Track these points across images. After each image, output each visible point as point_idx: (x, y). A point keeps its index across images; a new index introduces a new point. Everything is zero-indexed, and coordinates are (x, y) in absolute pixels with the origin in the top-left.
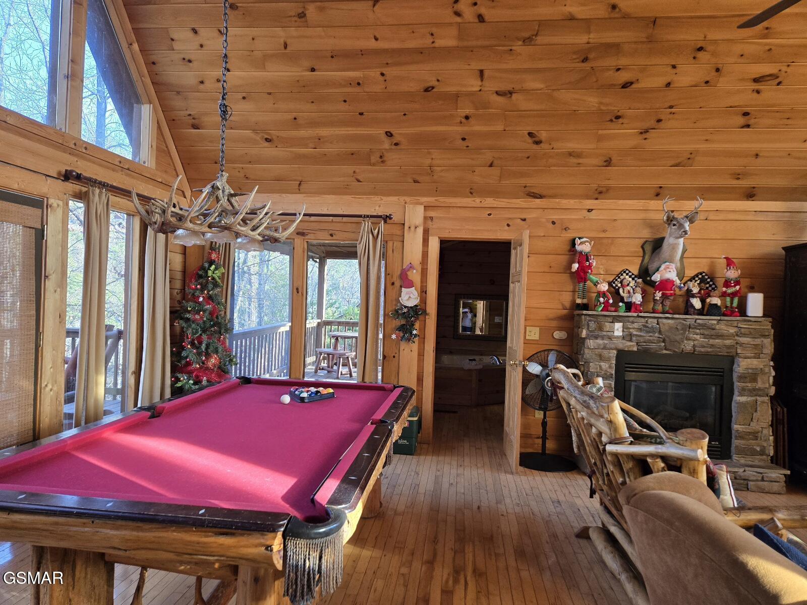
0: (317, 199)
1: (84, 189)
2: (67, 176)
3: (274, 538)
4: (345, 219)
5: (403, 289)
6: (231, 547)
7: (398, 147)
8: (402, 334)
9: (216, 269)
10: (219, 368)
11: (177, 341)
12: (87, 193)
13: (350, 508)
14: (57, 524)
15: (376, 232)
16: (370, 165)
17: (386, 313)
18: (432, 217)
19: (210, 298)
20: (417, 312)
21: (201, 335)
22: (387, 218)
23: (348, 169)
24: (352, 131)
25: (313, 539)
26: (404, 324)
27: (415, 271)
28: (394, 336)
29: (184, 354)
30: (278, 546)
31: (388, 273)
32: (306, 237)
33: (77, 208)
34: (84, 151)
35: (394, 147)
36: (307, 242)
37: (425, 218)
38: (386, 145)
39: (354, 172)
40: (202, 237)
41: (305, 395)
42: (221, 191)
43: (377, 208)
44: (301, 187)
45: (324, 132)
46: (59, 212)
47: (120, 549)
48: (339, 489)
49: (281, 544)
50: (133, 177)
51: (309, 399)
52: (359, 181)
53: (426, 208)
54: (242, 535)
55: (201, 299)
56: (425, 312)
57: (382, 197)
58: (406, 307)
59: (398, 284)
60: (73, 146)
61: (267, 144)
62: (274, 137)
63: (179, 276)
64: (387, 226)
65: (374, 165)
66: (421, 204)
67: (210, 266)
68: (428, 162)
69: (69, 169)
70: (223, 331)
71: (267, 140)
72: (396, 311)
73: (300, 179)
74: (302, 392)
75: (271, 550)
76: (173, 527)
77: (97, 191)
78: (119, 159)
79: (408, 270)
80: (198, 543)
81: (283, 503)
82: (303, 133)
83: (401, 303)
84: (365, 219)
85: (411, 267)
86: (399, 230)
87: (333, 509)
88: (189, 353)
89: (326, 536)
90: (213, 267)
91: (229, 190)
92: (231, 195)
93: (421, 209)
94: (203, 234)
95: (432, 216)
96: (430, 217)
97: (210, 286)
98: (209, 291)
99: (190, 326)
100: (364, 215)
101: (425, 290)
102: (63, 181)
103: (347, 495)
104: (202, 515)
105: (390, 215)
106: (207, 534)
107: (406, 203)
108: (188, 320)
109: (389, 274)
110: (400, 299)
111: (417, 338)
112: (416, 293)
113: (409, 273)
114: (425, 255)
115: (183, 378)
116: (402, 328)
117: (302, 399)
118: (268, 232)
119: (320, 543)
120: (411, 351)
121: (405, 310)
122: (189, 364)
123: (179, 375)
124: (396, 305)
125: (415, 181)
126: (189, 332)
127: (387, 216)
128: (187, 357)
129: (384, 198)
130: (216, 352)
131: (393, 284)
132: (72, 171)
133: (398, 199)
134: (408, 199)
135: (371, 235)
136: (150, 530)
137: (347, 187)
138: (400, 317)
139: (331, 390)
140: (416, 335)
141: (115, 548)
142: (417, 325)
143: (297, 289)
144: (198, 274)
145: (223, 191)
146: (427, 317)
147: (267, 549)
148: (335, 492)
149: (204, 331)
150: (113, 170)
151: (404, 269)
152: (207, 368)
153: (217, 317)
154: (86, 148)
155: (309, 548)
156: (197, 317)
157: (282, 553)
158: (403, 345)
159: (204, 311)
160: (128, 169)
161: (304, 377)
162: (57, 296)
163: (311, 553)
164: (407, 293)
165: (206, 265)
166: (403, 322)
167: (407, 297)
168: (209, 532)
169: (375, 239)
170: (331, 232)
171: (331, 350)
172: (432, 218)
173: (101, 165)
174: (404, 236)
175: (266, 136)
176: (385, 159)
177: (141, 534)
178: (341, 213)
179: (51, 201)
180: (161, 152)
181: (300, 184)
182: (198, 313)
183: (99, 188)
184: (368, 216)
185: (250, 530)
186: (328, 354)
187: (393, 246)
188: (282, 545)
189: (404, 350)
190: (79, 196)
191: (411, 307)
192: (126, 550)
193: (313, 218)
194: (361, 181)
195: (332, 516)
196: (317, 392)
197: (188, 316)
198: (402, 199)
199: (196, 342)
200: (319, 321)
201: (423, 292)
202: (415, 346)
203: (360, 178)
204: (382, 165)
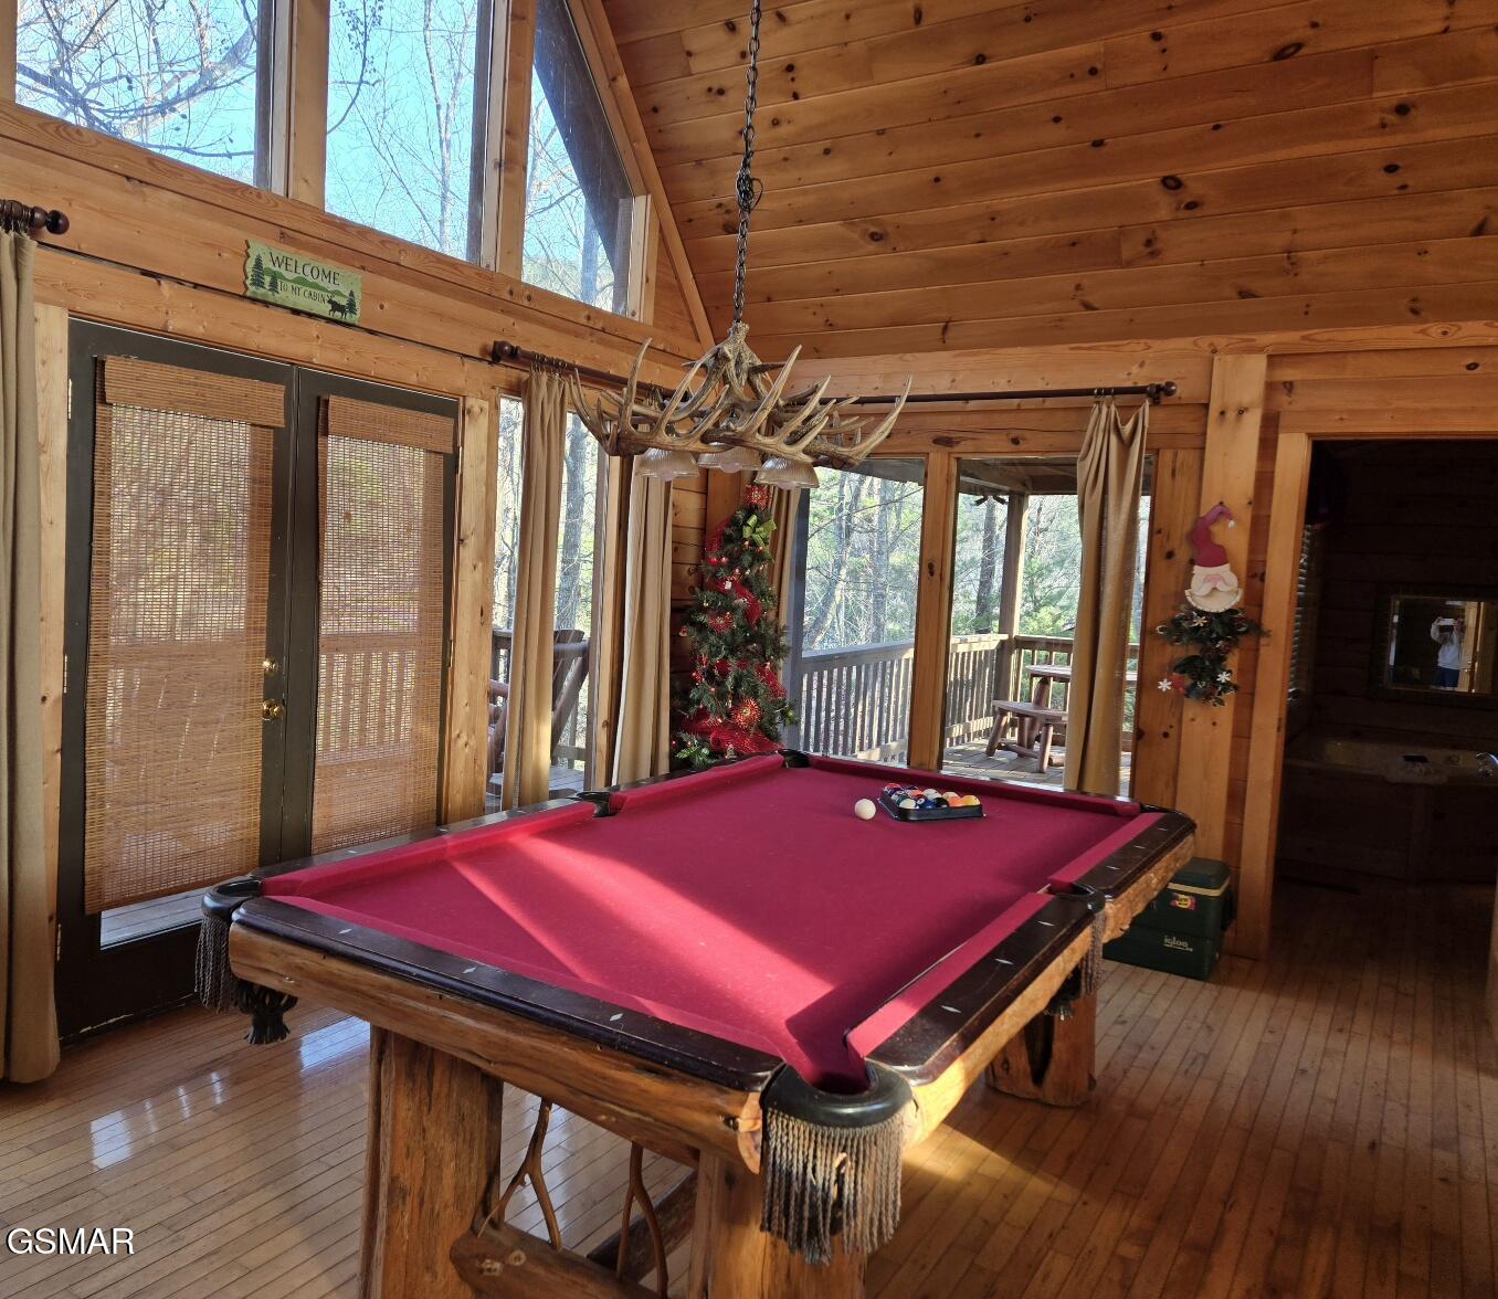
0: (985, 357)
1: (525, 376)
2: (498, 354)
3: (742, 1104)
4: (1050, 402)
5: (1197, 569)
6: (663, 1100)
7: (1197, 212)
8: (1188, 682)
9: (760, 523)
10: (760, 727)
12: (528, 383)
13: (920, 1076)
15: (1128, 428)
16: (1120, 264)
17: (1149, 626)
18: (1291, 383)
19: (746, 584)
20: (1237, 627)
21: (726, 658)
22: (1158, 394)
23: (1063, 281)
24: (1073, 189)
25: (822, 1124)
26: (1195, 657)
27: (1232, 523)
28: (1165, 685)
29: (694, 694)
30: (750, 1123)
31: (1156, 527)
32: (956, 449)
33: (512, 409)
34: (527, 303)
35: (1184, 214)
36: (958, 459)
37: (1270, 387)
38: (1164, 213)
39: (1078, 287)
40: (693, 461)
41: (909, 804)
42: (732, 363)
43: (1135, 369)
44: (951, 334)
45: (1006, 200)
46: (484, 421)
47: (481, 1057)
48: (908, 1029)
49: (757, 1118)
50: (611, 346)
51: (918, 816)
52: (1088, 307)
53: (1274, 360)
54: (684, 1082)
55: (728, 585)
56: (1257, 629)
57: (1149, 341)
58: (1201, 613)
59: (1183, 554)
60: (508, 297)
61: (873, 246)
62: (890, 229)
63: (692, 538)
64: (1161, 413)
65: (1129, 264)
66: (1260, 350)
67: (749, 516)
68: (1280, 239)
69: (497, 340)
70: (769, 652)
71: (875, 237)
72: (1176, 623)
73: (945, 315)
74: (905, 797)
75: (736, 1127)
76: (563, 1035)
77: (544, 377)
78: (587, 313)
79: (1215, 521)
80: (604, 1078)
81: (786, 1033)
82: (955, 210)
83: (1189, 604)
84: (1101, 399)
85: (1221, 513)
86: (1193, 421)
87: (879, 1070)
88: (704, 693)
89: (854, 1126)
90: (753, 519)
91: (751, 359)
92: (755, 370)
93: (1257, 366)
94: (696, 455)
95: (1289, 379)
96: (1285, 383)
97: (747, 558)
98: (743, 569)
99: (705, 639)
100: (1100, 390)
101: (1259, 572)
102: (490, 363)
103: (922, 1045)
104: (615, 1024)
105: (1169, 384)
106: (621, 1063)
107: (1214, 351)
108: (702, 627)
109: (1159, 532)
110: (1187, 592)
111: (1231, 693)
112: (1233, 580)
113: (1215, 529)
114: (1264, 481)
115: (692, 741)
116: (1187, 666)
117: (904, 813)
118: (825, 446)
119: (840, 1138)
120: (1214, 724)
121: (1200, 622)
122: (702, 714)
123: (684, 736)
124: (1176, 609)
125: (1244, 294)
126: (705, 651)
127: (1159, 388)
128: (699, 701)
129: (1157, 344)
130: (754, 694)
131: (1170, 555)
132: (503, 344)
133: (1195, 344)
134: (1221, 341)
135: (1114, 439)
137: (1059, 324)
138: (1185, 639)
139: (974, 801)
140: (1227, 686)
141: (475, 1054)
142: (1233, 660)
143: (931, 566)
144: (724, 534)
145: (738, 363)
146: (1263, 641)
147: (727, 1122)
148: (896, 1034)
149: (732, 650)
150: (577, 335)
151: (1203, 518)
152: (736, 727)
153: (759, 624)
154: (530, 299)
155: (816, 1143)
156: (720, 621)
157: (759, 1138)
158: (1192, 709)
159: (734, 610)
160: (603, 330)
161: (940, 765)
162: (478, 576)
163: (819, 1153)
164: (1206, 580)
165: (741, 515)
166: (1194, 651)
167: (1206, 589)
168: (625, 1061)
169: (1126, 445)
170: (1014, 434)
171: (1029, 707)
172: (1289, 387)
173: (553, 327)
174: (1205, 434)
175: (873, 229)
176: (1158, 246)
178: (1040, 386)
179: (471, 402)
180: (665, 288)
181: (945, 329)
182: (721, 613)
183: (549, 371)
184: (1107, 391)
185: (697, 1076)
186: (1022, 715)
187: (1174, 462)
188: (760, 1123)
189: (1193, 720)
190: (518, 390)
191: (1218, 615)
193: (973, 404)
194: (1096, 305)
195: (873, 1084)
196: (940, 801)
197: (702, 618)
198: (1205, 342)
199: (716, 672)
201: (1254, 578)
202: (1225, 713)
203: (1090, 299)
204: (1151, 262)
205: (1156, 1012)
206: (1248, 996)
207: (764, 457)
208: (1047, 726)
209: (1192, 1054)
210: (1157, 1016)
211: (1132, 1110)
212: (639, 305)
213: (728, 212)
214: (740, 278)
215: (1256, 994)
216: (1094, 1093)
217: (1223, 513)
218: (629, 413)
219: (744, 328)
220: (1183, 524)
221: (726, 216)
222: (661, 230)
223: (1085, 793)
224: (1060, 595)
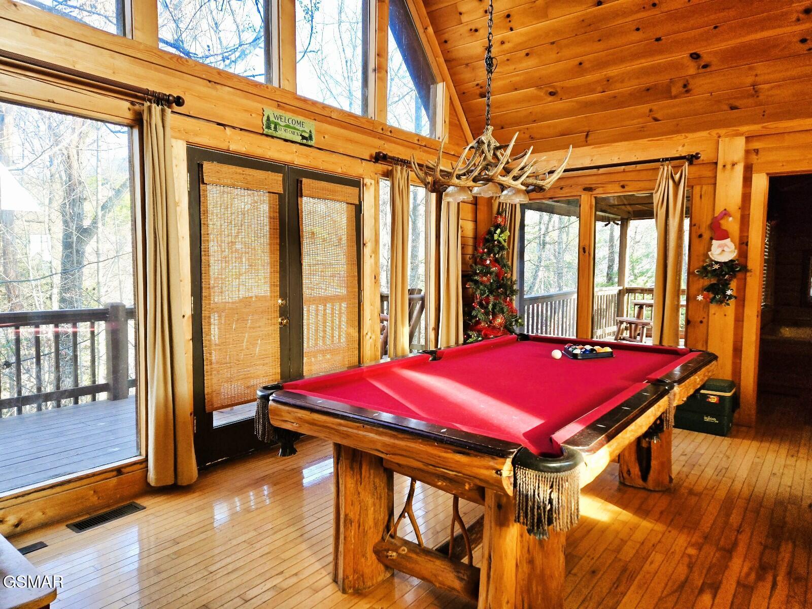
0: (606, 149)
1: (390, 168)
2: (379, 158)
3: (504, 464)
4: (639, 167)
5: (714, 242)
6: (466, 465)
7: (708, 69)
8: (712, 296)
9: (502, 232)
10: (505, 327)
11: (468, 301)
12: (392, 171)
13: (588, 451)
14: (340, 425)
15: (677, 177)
16: (672, 98)
17: (691, 270)
18: (758, 150)
19: (496, 261)
20: (737, 268)
21: (488, 296)
22: (692, 159)
23: (644, 108)
24: (645, 63)
25: (542, 471)
26: (715, 284)
27: (731, 219)
28: (700, 298)
29: (474, 313)
30: (508, 472)
31: (693, 223)
32: (595, 192)
33: (385, 186)
34: (389, 134)
35: (702, 71)
36: (595, 197)
37: (747, 152)
38: (692, 71)
39: (651, 111)
40: (470, 192)
41: (578, 351)
42: (486, 145)
43: (680, 148)
44: (589, 138)
45: (613, 71)
46: (372, 189)
47: (382, 452)
48: (581, 433)
49: (511, 471)
50: (429, 153)
51: (582, 356)
52: (656, 120)
53: (749, 139)
54: (476, 456)
55: (488, 262)
56: (745, 269)
57: (687, 135)
58: (717, 263)
59: (707, 235)
60: (381, 132)
61: (551, 98)
62: (558, 90)
63: (470, 242)
64: (694, 168)
65: (675, 97)
66: (742, 135)
67: (496, 230)
68: (750, 80)
69: (377, 151)
70: (508, 292)
71: (552, 94)
72: (704, 268)
73: (587, 129)
74: (576, 348)
75: (501, 475)
76: (419, 439)
77: (399, 168)
78: (417, 138)
79: (722, 218)
80: (439, 457)
81: (523, 438)
82: (589, 78)
83: (710, 259)
84: (664, 163)
85: (725, 214)
86: (710, 171)
87: (567, 449)
88: (479, 313)
89: (557, 472)
90: (499, 231)
91: (495, 143)
92: (497, 148)
93: (740, 142)
94: (470, 189)
95: (756, 148)
96: (754, 150)
97: (496, 249)
98: (495, 255)
99: (478, 287)
100: (663, 159)
101: (745, 241)
102: (374, 162)
103: (588, 439)
104: (443, 433)
105: (697, 154)
106: (447, 450)
107: (719, 137)
108: (476, 282)
109: (695, 225)
110: (709, 253)
111: (733, 300)
112: (732, 246)
113: (722, 222)
114: (746, 197)
115: (474, 335)
116: (711, 288)
117: (575, 356)
118: (531, 181)
119: (550, 478)
120: (725, 315)
121: (717, 267)
122: (478, 322)
123: (470, 333)
124: (704, 261)
125: (733, 108)
126: (478, 292)
127: (692, 156)
128: (476, 317)
129: (690, 135)
130: (503, 313)
131: (700, 236)
132: (380, 153)
133: (709, 133)
134: (722, 131)
135: (671, 182)
136: (402, 439)
137: (642, 129)
138: (709, 275)
139: (608, 349)
140: (730, 297)
141: (379, 451)
142: (733, 284)
143: (584, 249)
144: (485, 238)
145: (489, 145)
146: (748, 274)
147: (497, 473)
148: (576, 435)
149: (491, 292)
150: (413, 148)
151: (716, 217)
152: (494, 327)
153: (503, 280)
154: (391, 132)
155: (539, 480)
156: (485, 279)
157: (512, 480)
158: (713, 308)
159: (491, 273)
160: (425, 146)
161: (592, 336)
162: (373, 260)
163: (540, 485)
164: (719, 246)
165: (492, 229)
166: (714, 281)
167: (719, 250)
168: (449, 449)
169: (677, 185)
170: (622, 183)
171: (634, 320)
172: (757, 151)
173: (403, 145)
174: (715, 177)
175: (551, 90)
176: (690, 87)
177: (397, 442)
178: (634, 159)
179: (366, 181)
180: (454, 125)
181: (587, 136)
182: (485, 275)
183: (401, 165)
184: (667, 159)
185: (482, 452)
186: (631, 323)
187: (701, 191)
188: (512, 473)
189: (715, 314)
190: (388, 175)
191: (725, 263)
192: (387, 454)
193: (602, 170)
194: (660, 118)
195: (565, 454)
196: (592, 350)
197: (476, 278)
198: (714, 132)
199: (484, 302)
200: (621, 288)
201: (743, 245)
202: (730, 309)
203: (658, 116)
204: (686, 95)
205: (701, 450)
206: (746, 442)
207: (503, 187)
208: (643, 327)
209: (719, 468)
210: (702, 452)
211: (691, 492)
212: (442, 132)
213: (481, 87)
214: (488, 105)
215: (750, 442)
216: (672, 485)
217: (726, 214)
218: (438, 170)
219: (491, 128)
220: (706, 220)
221: (481, 90)
222: (450, 99)
223: (663, 346)
224: (647, 271)
